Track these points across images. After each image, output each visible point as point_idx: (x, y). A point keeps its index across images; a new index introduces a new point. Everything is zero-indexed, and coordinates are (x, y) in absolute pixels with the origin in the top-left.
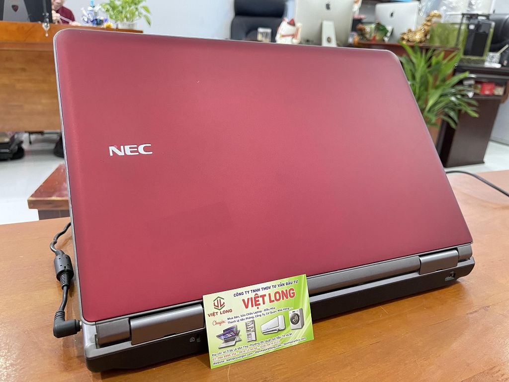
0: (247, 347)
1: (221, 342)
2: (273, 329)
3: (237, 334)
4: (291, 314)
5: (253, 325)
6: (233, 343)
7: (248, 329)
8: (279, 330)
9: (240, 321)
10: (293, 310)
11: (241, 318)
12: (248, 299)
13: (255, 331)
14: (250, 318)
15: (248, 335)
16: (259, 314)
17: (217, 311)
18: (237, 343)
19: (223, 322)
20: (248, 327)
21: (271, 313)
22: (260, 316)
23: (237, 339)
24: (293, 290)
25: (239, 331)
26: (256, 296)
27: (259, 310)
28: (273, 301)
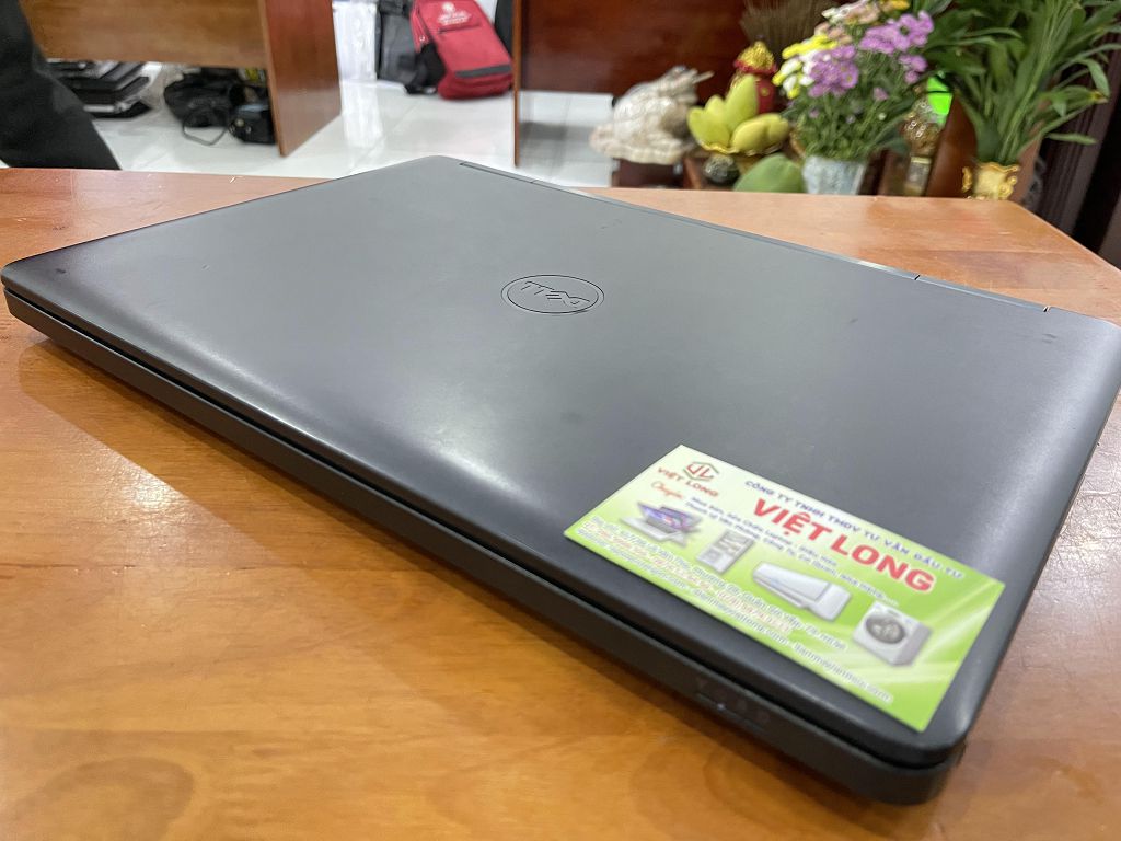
0: (686, 566)
1: (636, 517)
2: (792, 593)
3: (686, 530)
4: (879, 609)
5: (743, 547)
6: (660, 535)
7: (722, 543)
8: (808, 609)
9: (717, 520)
10: (895, 607)
11: (725, 517)
12: (775, 508)
13: (736, 559)
14: (748, 532)
15: (711, 551)
16: (776, 541)
17: (683, 475)
18: (669, 544)
19: (679, 496)
20: (726, 540)
21: (818, 565)
22: (781, 548)
23: (679, 536)
24: (929, 578)
25: (696, 531)
26: (804, 516)
27: (785, 537)
28: (845, 553)
